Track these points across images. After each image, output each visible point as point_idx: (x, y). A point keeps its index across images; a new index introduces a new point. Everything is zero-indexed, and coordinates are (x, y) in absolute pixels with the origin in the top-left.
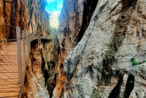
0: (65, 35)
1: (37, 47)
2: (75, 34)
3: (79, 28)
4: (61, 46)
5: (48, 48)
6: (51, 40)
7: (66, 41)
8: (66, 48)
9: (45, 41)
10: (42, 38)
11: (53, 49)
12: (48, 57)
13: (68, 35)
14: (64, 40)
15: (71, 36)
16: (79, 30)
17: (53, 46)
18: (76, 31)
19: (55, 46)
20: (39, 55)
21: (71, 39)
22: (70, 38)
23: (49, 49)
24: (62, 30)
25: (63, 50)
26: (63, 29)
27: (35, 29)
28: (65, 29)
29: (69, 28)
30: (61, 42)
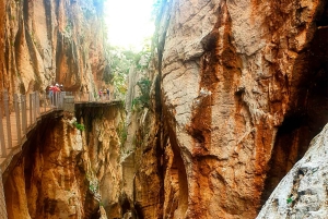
0: (208, 80)
1: (61, 144)
2: (272, 65)
3: (301, 27)
4: (185, 140)
5: (106, 144)
6: (119, 105)
7: (215, 112)
8: (214, 151)
9: (91, 114)
10: (79, 99)
11: (130, 147)
12: (109, 182)
13: (229, 79)
14: (204, 106)
15: (246, 80)
16: (301, 40)
17: (132, 133)
18: (276, 50)
19: (141, 134)
20: (68, 181)
21: (250, 100)
22: (240, 94)
23: (113, 144)
24: (192, 53)
25: (202, 158)
26: (192, 45)
27: (46, 63)
28: (210, 44)
29: (229, 38)
30: (183, 117)
